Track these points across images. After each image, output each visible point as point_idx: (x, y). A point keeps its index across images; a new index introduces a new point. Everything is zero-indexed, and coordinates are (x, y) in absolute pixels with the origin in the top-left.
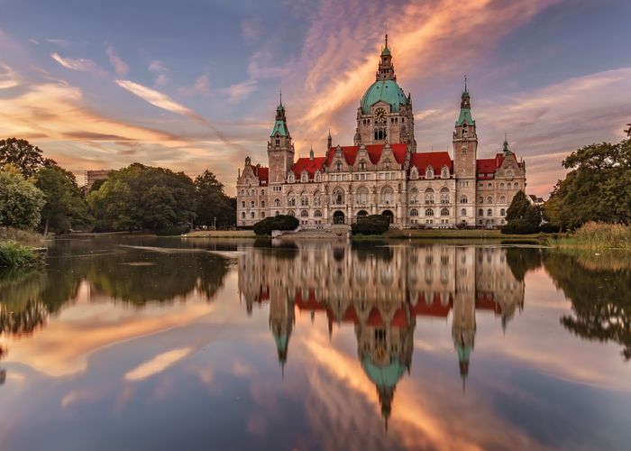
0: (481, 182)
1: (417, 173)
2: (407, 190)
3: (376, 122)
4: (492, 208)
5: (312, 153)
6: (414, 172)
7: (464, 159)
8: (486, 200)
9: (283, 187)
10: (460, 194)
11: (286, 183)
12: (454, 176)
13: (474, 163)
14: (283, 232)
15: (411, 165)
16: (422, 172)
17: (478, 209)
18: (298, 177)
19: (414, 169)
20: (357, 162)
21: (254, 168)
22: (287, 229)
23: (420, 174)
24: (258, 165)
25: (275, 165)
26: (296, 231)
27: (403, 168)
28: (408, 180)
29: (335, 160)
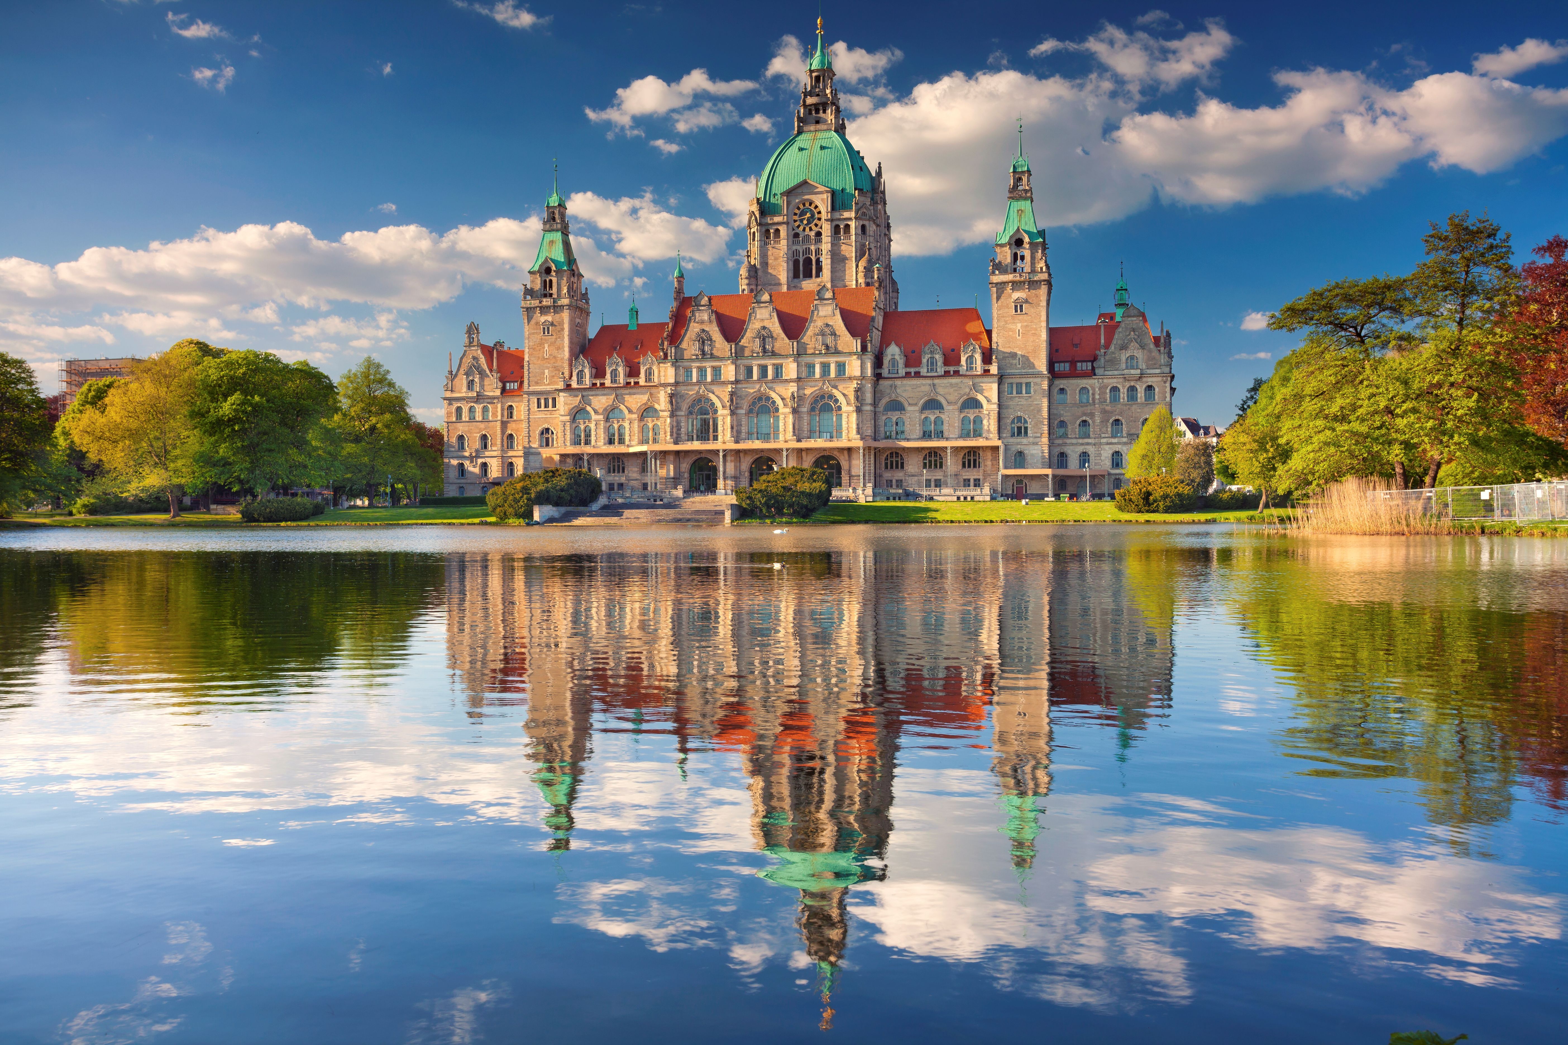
0: (1061, 383)
1: (901, 362)
2: (875, 404)
3: (796, 235)
4: (1091, 450)
5: (635, 313)
6: (893, 360)
7: (1019, 326)
8: (1074, 428)
9: (562, 398)
10: (1010, 415)
11: (568, 387)
12: (994, 369)
13: (1044, 335)
14: (563, 509)
15: (885, 342)
16: (912, 359)
17: (1056, 451)
18: (599, 373)
19: (893, 351)
20: (749, 334)
21: (488, 351)
22: (570, 503)
23: (907, 365)
24: (499, 344)
25: (541, 344)
26: (595, 507)
27: (864, 348)
28: (878, 377)
29: (694, 329)
